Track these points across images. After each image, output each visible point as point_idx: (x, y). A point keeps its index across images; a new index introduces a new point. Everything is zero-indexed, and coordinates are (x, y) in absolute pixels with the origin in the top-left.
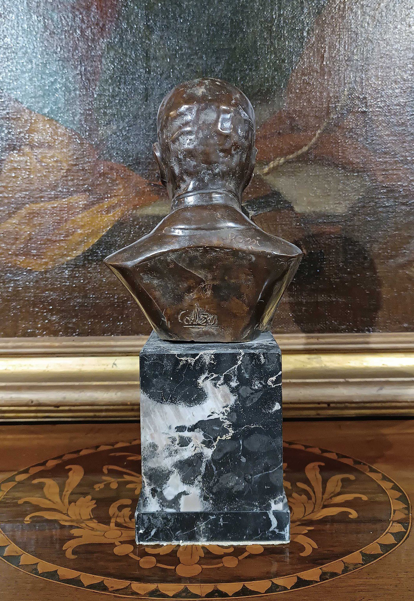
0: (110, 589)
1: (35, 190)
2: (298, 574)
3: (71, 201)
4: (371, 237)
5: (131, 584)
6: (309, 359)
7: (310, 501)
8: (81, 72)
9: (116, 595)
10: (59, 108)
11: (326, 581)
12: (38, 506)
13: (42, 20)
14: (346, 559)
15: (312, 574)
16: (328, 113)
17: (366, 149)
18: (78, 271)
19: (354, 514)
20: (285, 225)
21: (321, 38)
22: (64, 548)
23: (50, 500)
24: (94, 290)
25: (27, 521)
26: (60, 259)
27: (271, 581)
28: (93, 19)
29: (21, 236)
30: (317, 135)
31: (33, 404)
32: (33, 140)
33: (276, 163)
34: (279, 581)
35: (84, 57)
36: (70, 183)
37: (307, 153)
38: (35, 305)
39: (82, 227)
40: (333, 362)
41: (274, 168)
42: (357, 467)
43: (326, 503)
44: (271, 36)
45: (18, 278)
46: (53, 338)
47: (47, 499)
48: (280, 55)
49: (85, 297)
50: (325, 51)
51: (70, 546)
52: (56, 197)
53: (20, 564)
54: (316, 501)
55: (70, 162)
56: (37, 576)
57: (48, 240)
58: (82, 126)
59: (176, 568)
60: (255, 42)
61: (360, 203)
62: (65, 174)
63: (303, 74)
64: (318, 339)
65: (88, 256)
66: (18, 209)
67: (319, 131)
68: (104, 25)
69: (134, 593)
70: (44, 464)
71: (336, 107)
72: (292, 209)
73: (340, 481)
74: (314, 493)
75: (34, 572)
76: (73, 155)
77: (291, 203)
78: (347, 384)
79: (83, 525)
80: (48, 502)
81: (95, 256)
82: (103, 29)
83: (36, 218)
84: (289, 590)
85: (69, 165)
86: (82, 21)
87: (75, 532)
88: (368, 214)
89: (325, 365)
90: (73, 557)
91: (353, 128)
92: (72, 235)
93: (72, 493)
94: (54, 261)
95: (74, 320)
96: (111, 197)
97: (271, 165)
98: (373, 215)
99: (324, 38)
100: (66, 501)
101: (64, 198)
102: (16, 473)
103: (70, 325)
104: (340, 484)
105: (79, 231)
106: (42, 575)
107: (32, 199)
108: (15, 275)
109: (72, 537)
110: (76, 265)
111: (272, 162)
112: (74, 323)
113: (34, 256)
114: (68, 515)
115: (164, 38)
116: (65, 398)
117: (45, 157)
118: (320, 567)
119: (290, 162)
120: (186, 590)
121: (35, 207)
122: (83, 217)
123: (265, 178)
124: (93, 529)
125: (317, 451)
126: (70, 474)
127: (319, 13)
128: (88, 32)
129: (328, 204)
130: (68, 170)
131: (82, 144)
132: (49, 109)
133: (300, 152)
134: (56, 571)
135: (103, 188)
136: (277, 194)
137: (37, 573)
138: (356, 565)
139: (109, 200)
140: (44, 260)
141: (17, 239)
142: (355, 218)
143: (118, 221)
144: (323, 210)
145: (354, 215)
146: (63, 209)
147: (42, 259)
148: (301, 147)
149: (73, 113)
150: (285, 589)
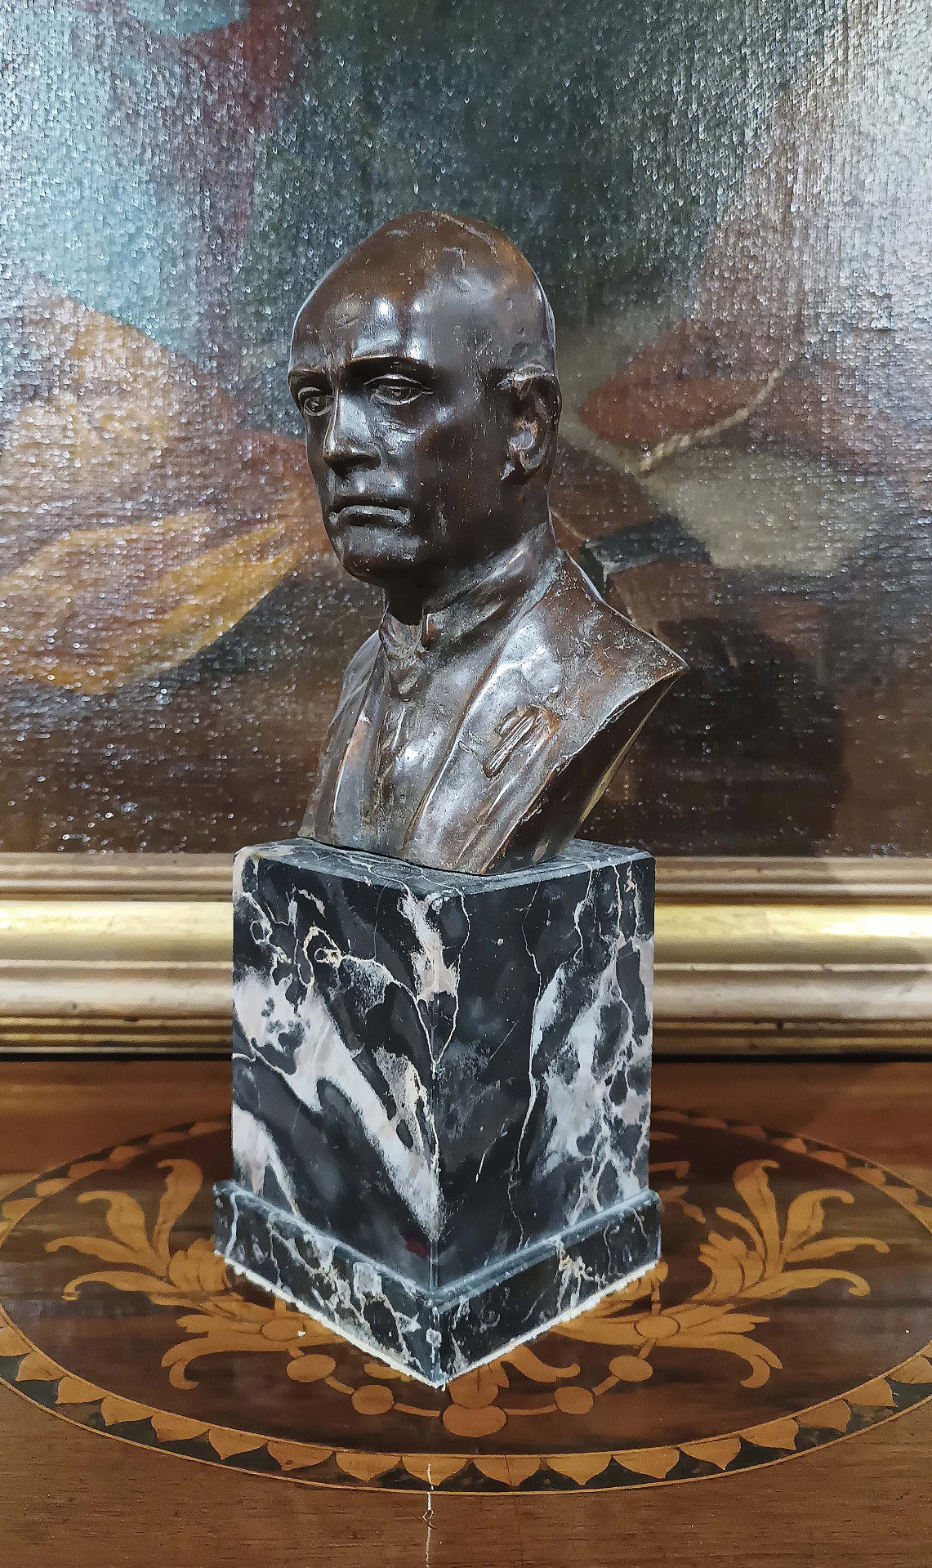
0: (286, 1468)
1: (86, 498)
2: (743, 1433)
3: (174, 526)
4: (890, 630)
5: (334, 1454)
6: (736, 916)
7: (752, 1253)
8: (202, 212)
9: (299, 1481)
10: (145, 298)
11: (813, 1449)
12: (94, 1257)
13: (108, 81)
14: (854, 1394)
15: (776, 1432)
16: (799, 330)
17: (887, 419)
18: (188, 696)
19: (860, 1286)
20: (689, 596)
21: (787, 149)
22: (164, 1364)
23: (123, 1244)
24: (228, 742)
25: (70, 1295)
26: (146, 667)
27: (678, 1449)
28: (233, 82)
29: (49, 607)
30: (771, 383)
31: (77, 1012)
32: (82, 375)
33: (670, 449)
34: (698, 1450)
35: (209, 175)
36: (171, 484)
37: (746, 424)
38: (81, 778)
39: (199, 589)
40: (793, 923)
41: (665, 458)
42: (857, 1172)
43: (790, 1259)
44: (665, 138)
45: (42, 710)
46: (126, 856)
47: (116, 1240)
48: (688, 186)
49: (204, 758)
50: (795, 178)
51: (178, 1358)
52: (136, 518)
53: (57, 1402)
54: (766, 1253)
55: (171, 433)
56: (101, 1433)
57: (116, 620)
58: (204, 345)
59: (441, 1415)
60: (628, 152)
61: (866, 548)
62: (159, 461)
63: (741, 235)
64: (759, 870)
65: (213, 660)
66: (43, 542)
67: (775, 374)
68: (260, 99)
69: (344, 1478)
70: (103, 1155)
71: (818, 316)
72: (706, 558)
73: (818, 1204)
74: (761, 1233)
75: (93, 1422)
76: (180, 414)
77: (704, 543)
78: (828, 976)
79: (208, 1306)
80: (121, 1248)
81: (230, 661)
82: (258, 106)
83: (87, 567)
84: (723, 1471)
85: (167, 439)
86: (208, 85)
87: (187, 1322)
88: (887, 576)
89: (775, 932)
90: (187, 1385)
91: (856, 369)
92: (172, 609)
93: (175, 1229)
94: (129, 669)
95: (177, 814)
96: (270, 520)
97: (660, 451)
98: (899, 576)
99: (794, 148)
100: (164, 1248)
101: (157, 519)
102: (36, 1176)
103: (167, 826)
104: (820, 1213)
105: (193, 601)
106: (115, 1429)
107: (77, 520)
108: (33, 701)
109: (184, 1336)
110: (183, 681)
111: (662, 445)
112: (175, 821)
113: (80, 656)
114: (171, 1283)
115: (407, 135)
116: (152, 999)
117: (110, 418)
118: (794, 1415)
119: (702, 447)
120: (471, 1471)
121: (85, 539)
122: (203, 566)
123: (643, 482)
124: (232, 1316)
125: (755, 1132)
126: (169, 1180)
127: (784, 86)
128: (221, 114)
129: (793, 549)
130: (167, 452)
131: (200, 389)
132: (123, 300)
133: (728, 422)
134: (149, 1420)
135: (252, 496)
136: (670, 522)
137: (101, 1425)
138: (879, 1412)
139: (266, 526)
140: (105, 669)
141: (38, 616)
142: (856, 585)
143: (287, 579)
144: (780, 562)
145: (854, 578)
146: (153, 544)
147: (101, 664)
148: (732, 410)
149: (182, 311)
150: (715, 1469)
